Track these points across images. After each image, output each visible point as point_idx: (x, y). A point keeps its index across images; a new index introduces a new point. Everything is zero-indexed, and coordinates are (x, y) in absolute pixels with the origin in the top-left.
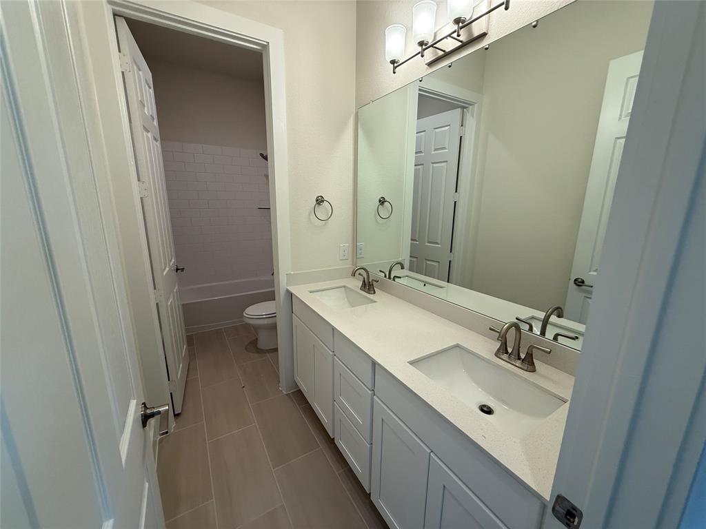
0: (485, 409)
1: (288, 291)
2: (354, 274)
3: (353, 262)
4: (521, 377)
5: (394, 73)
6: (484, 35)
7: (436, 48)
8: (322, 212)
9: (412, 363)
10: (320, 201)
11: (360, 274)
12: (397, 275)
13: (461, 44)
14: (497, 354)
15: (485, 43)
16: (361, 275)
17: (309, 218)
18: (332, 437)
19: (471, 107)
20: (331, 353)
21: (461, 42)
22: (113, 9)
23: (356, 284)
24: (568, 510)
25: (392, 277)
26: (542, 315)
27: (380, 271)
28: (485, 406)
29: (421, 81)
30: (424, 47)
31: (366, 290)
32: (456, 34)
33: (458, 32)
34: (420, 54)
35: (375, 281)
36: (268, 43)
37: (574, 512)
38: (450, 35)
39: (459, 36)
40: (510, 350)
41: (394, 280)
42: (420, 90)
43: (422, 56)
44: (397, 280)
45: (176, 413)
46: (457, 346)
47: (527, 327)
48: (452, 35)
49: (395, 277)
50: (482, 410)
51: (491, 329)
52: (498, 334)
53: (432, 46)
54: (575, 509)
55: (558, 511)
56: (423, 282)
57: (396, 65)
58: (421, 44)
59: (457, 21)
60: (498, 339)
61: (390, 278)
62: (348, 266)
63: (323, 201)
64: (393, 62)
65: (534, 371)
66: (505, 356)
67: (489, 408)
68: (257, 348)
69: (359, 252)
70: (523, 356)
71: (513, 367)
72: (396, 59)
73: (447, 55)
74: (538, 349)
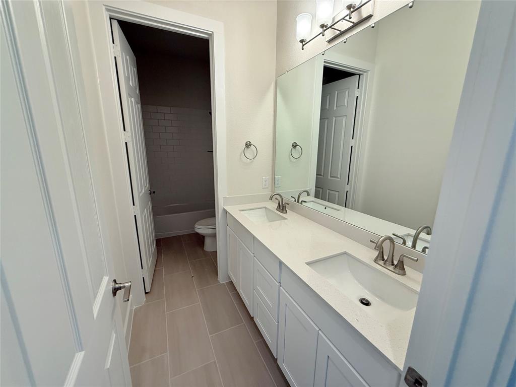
0: (364, 302)
1: (224, 210)
2: (271, 198)
3: (272, 190)
4: (393, 279)
5: (303, 49)
6: (370, 16)
7: (333, 28)
8: (249, 153)
9: (308, 264)
10: (248, 145)
11: (276, 199)
12: (304, 200)
13: (352, 24)
14: (376, 261)
15: (371, 22)
16: (278, 200)
17: (241, 158)
18: (252, 316)
19: (365, 74)
20: (252, 255)
21: (353, 23)
22: (109, 15)
23: (273, 206)
24: (416, 379)
25: (300, 201)
26: (413, 232)
27: (292, 197)
28: (364, 299)
29: (323, 55)
30: (324, 28)
31: (281, 211)
32: (348, 17)
33: (350, 15)
34: (322, 34)
35: (287, 204)
36: (213, 32)
37: (421, 381)
38: (343, 19)
39: (350, 18)
40: (386, 258)
41: (301, 203)
42: (325, 62)
43: (323, 35)
44: (304, 204)
45: (146, 291)
46: (345, 253)
47: (401, 241)
48: (345, 18)
49: (302, 201)
50: (362, 303)
51: (371, 241)
52: (375, 244)
53: (330, 27)
54: (421, 378)
55: (408, 380)
56: (324, 206)
57: (304, 43)
58: (322, 26)
59: (349, 7)
60: (375, 248)
61: (298, 202)
62: (268, 193)
63: (250, 145)
64: (302, 41)
65: (404, 274)
66: (382, 262)
67: (367, 301)
68: (205, 251)
69: (276, 182)
70: (396, 263)
71: (388, 271)
72: (305, 39)
73: (342, 33)
74: (407, 257)
